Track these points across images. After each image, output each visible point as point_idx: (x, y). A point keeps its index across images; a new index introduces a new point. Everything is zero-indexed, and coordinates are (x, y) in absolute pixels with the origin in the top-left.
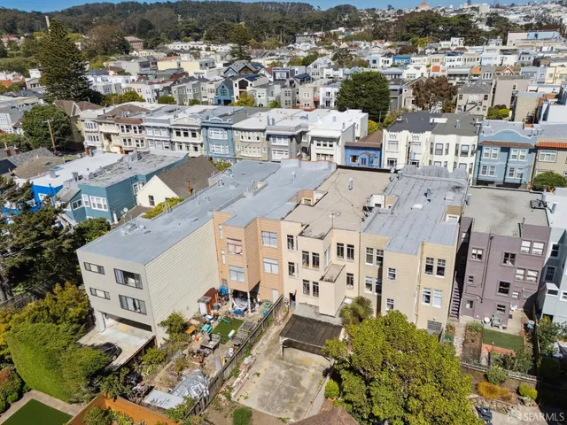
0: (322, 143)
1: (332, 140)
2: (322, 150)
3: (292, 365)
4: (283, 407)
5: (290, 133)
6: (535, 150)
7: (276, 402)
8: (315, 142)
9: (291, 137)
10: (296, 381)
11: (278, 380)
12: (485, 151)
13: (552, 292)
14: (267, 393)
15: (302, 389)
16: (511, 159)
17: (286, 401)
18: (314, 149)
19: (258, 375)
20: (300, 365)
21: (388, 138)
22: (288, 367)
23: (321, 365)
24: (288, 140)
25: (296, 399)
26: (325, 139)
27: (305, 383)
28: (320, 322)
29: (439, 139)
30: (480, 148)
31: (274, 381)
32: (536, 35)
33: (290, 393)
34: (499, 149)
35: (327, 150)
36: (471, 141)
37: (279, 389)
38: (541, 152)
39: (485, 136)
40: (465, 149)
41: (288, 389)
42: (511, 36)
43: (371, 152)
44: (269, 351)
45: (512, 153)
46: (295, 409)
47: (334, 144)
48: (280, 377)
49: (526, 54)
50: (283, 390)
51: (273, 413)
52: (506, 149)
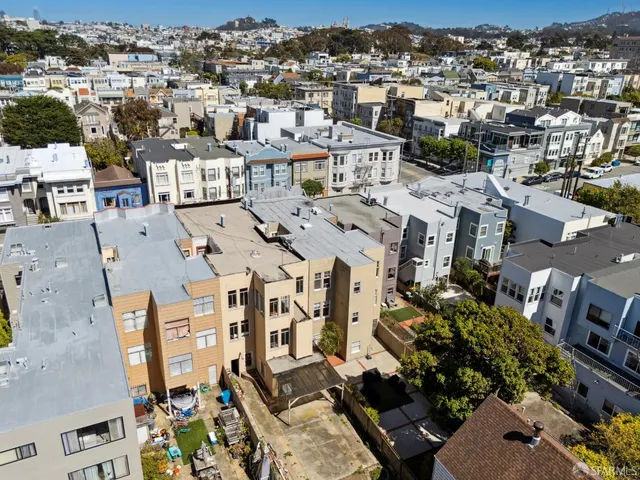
0: (65, 188)
1: (81, 182)
2: (67, 198)
3: (305, 425)
4: (344, 462)
5: (11, 183)
6: (291, 163)
7: (334, 464)
8: (55, 189)
9: (11, 188)
10: (326, 435)
11: (311, 446)
12: (254, 170)
13: (420, 264)
14: (318, 463)
15: (338, 438)
16: (275, 175)
17: (340, 456)
18: (54, 199)
19: (289, 454)
20: (309, 419)
22: (303, 429)
23: (326, 408)
24: (8, 193)
25: (344, 448)
26: (70, 183)
27: (333, 430)
28: (305, 366)
29: (210, 164)
30: (248, 167)
31: (308, 449)
32: (137, 58)
33: (335, 448)
34: (265, 166)
35: (76, 197)
36: (237, 163)
37: (323, 453)
38: (296, 165)
39: (251, 156)
40: (236, 170)
41: (327, 445)
43: (131, 190)
44: (268, 428)
45: (276, 168)
46: (355, 456)
47: (85, 187)
48: (309, 442)
49: (152, 76)
50: (325, 450)
51: (344, 473)
52: (270, 166)
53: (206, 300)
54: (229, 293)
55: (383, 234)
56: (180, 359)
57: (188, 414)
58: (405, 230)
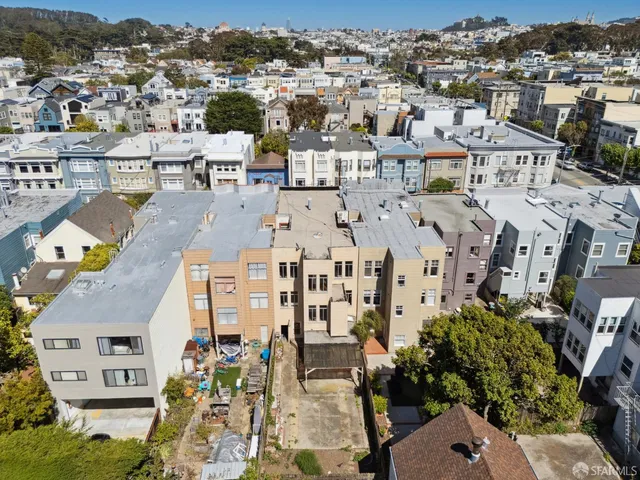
0: (223, 167)
1: (235, 163)
2: (224, 175)
3: (320, 396)
4: (338, 438)
5: (184, 159)
6: (424, 160)
7: (327, 436)
8: (215, 167)
9: (185, 163)
10: (334, 409)
11: (315, 414)
12: (384, 164)
13: (507, 274)
14: (314, 430)
15: (345, 416)
16: (406, 170)
17: (337, 431)
18: (215, 175)
19: (293, 415)
20: (327, 393)
21: (294, 159)
22: (317, 399)
23: (347, 387)
24: (182, 167)
25: (345, 426)
26: (226, 163)
27: (343, 408)
28: (336, 345)
29: (344, 156)
30: (379, 161)
31: (312, 417)
32: (348, 60)
33: (337, 423)
34: (396, 161)
35: (230, 175)
36: (371, 156)
37: (323, 423)
38: (429, 162)
39: (383, 151)
40: (367, 164)
41: (330, 419)
42: (327, 60)
43: (275, 174)
44: (288, 390)
45: (407, 164)
46: (350, 436)
47: (237, 167)
48: (316, 411)
49: (351, 76)
50: (326, 422)
51: (332, 446)
52: (401, 161)
53: (260, 266)
54: (281, 264)
55: (460, 235)
56: (228, 311)
57: (231, 360)
58: (499, 236)
